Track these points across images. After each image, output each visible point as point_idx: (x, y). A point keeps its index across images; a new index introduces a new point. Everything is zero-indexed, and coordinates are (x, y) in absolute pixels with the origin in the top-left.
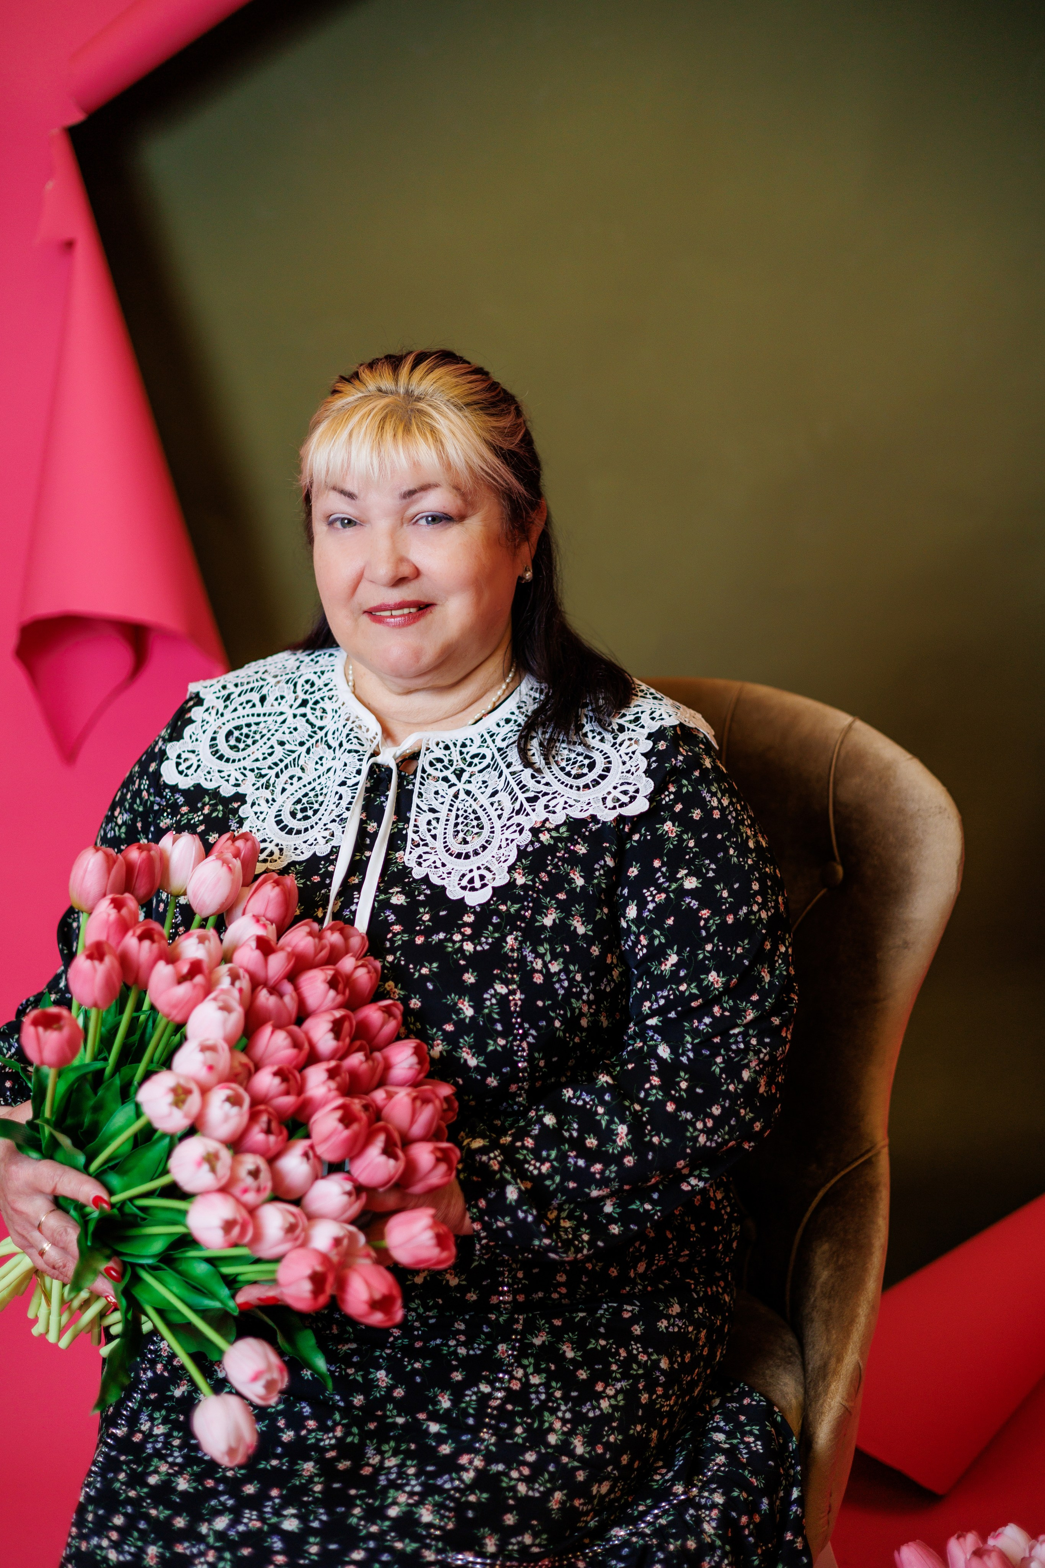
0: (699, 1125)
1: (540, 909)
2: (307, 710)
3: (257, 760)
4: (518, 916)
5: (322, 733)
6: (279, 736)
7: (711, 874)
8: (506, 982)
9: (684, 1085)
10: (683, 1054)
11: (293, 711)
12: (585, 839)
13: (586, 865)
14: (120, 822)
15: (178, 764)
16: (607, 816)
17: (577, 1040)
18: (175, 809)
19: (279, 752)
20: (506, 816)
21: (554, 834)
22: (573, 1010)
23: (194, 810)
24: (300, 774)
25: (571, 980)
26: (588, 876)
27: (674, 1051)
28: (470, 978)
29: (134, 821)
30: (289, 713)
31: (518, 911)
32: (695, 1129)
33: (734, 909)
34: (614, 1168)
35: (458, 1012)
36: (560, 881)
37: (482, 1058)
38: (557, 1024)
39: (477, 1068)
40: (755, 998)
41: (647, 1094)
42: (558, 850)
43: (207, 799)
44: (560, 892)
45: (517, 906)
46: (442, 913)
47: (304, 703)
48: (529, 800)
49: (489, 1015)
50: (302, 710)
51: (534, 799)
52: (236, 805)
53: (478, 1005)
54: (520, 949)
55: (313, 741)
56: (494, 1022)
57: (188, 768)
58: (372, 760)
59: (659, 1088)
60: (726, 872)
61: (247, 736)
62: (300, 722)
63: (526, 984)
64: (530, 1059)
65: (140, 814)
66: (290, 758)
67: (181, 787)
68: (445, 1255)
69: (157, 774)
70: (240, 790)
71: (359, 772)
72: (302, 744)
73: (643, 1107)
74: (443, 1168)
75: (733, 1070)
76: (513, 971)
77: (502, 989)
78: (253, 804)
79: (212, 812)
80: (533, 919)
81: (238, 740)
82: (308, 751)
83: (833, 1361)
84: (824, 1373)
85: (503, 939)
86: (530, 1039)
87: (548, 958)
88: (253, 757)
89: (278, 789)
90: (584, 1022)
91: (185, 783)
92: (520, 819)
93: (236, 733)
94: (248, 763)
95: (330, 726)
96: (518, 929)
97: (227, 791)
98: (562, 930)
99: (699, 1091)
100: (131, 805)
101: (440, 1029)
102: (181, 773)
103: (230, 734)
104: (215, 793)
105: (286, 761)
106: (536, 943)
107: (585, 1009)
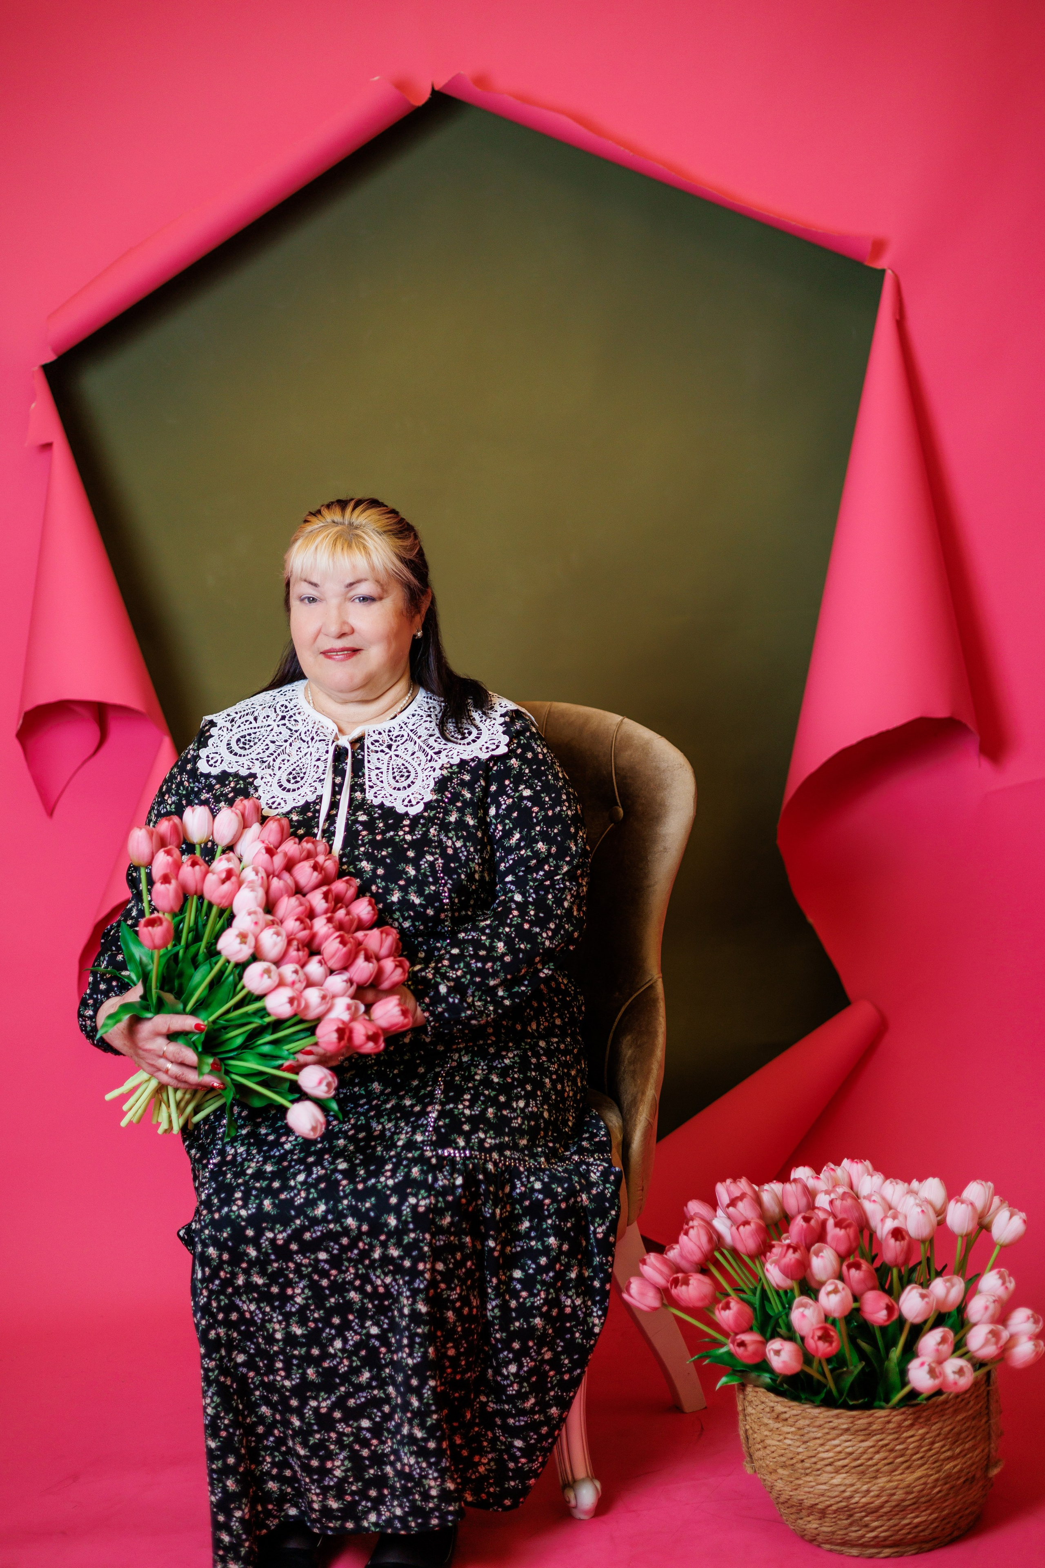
0: (544, 935)
1: (447, 813)
2: (286, 721)
3: (259, 753)
4: (435, 817)
5: (298, 734)
6: (270, 738)
7: (538, 788)
8: (432, 854)
9: (532, 913)
10: (530, 896)
11: (277, 723)
12: (468, 772)
13: (470, 786)
14: (170, 802)
15: (208, 761)
16: (484, 756)
17: (473, 887)
18: (210, 788)
19: (272, 747)
20: (423, 763)
21: (450, 770)
22: (470, 868)
23: (224, 785)
24: (288, 758)
25: (468, 851)
26: (472, 792)
27: (524, 895)
28: (411, 854)
29: (180, 800)
30: (274, 725)
31: (435, 815)
32: (542, 937)
33: (552, 808)
34: (498, 963)
35: (406, 873)
36: (456, 796)
37: (422, 898)
38: (463, 877)
39: (420, 904)
40: (568, 859)
41: (512, 920)
42: (453, 779)
43: (231, 779)
44: (458, 801)
45: (434, 812)
46: (390, 822)
47: (283, 718)
48: (435, 753)
49: (425, 873)
50: (283, 722)
51: (439, 752)
52: (251, 780)
53: (417, 868)
54: (438, 835)
55: (293, 739)
56: (428, 876)
57: (216, 762)
58: (335, 744)
59: (518, 916)
60: (547, 788)
61: (250, 741)
62: (283, 729)
63: (444, 854)
64: (450, 897)
65: (184, 796)
66: (280, 750)
67: (213, 774)
68: (406, 1020)
69: (195, 769)
70: (252, 771)
71: (327, 752)
72: (286, 741)
73: (510, 928)
74: (399, 971)
75: (559, 902)
76: (436, 847)
77: (430, 858)
78: (262, 778)
79: (236, 785)
80: (444, 818)
81: (244, 744)
82: (291, 745)
83: (640, 1095)
84: (635, 1103)
85: (428, 831)
86: (449, 886)
87: (454, 839)
88: (256, 752)
89: (276, 768)
90: (477, 876)
91: (215, 771)
92: (433, 764)
93: (242, 740)
94: (254, 756)
95: (303, 730)
96: (436, 824)
97: (244, 772)
98: (461, 824)
99: (541, 915)
100: (177, 791)
101: (396, 884)
102: (211, 766)
103: (238, 740)
104: (236, 775)
105: (278, 752)
106: (447, 831)
107: (477, 868)
